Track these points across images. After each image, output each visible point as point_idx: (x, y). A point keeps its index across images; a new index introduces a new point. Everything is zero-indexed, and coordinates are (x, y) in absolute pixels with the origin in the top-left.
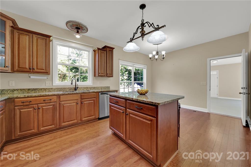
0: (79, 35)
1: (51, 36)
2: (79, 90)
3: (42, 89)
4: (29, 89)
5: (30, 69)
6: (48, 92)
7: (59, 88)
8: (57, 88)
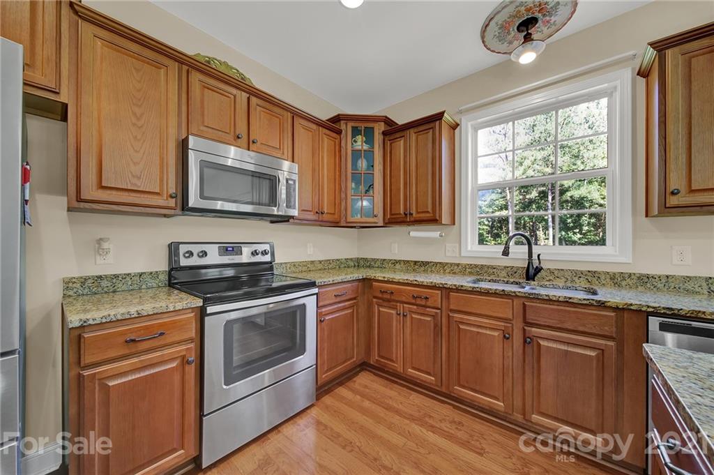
0: (533, 50)
1: (442, 114)
2: (550, 280)
3: (437, 263)
4: (415, 263)
5: (406, 215)
6: (449, 273)
7: (476, 266)
8: (471, 265)
